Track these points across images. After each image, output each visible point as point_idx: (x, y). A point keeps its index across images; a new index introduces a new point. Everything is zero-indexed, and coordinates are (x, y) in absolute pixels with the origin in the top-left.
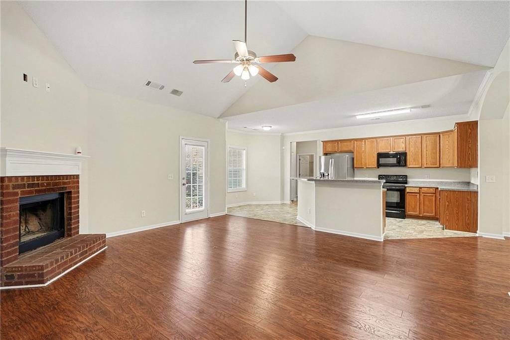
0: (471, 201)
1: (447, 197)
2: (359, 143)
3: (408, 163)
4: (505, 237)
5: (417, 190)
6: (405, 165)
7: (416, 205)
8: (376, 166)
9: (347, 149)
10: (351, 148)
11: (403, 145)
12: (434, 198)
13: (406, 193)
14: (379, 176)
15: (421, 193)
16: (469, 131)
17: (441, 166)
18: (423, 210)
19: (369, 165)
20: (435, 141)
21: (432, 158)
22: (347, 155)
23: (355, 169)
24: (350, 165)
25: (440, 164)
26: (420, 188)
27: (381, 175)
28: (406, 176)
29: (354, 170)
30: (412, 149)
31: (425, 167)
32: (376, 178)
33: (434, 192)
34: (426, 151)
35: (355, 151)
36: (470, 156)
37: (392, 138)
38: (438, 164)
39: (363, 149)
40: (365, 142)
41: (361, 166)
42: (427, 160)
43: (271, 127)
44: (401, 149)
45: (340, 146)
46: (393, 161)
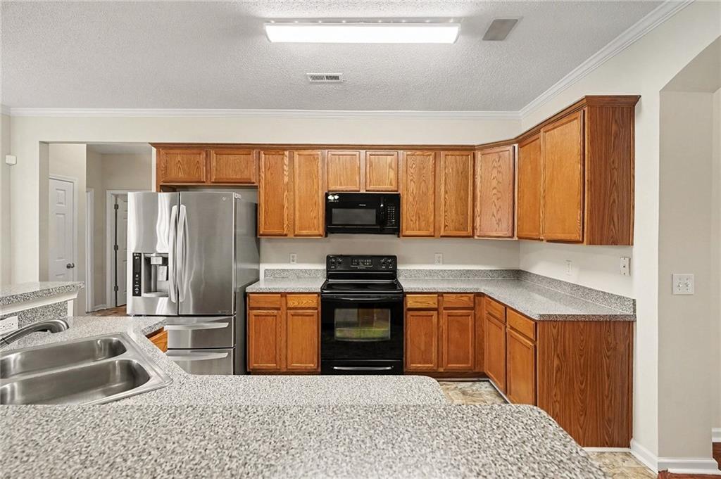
0: (615, 349)
1: (556, 341)
2: (273, 158)
3: (404, 224)
5: (431, 302)
6: (396, 231)
7: (429, 344)
8: (321, 231)
9: (234, 176)
10: (249, 174)
11: (392, 175)
12: (470, 320)
13: (405, 310)
14: (330, 257)
15: (441, 310)
16: (614, 128)
17: (478, 233)
18: (445, 356)
19: (301, 229)
20: (465, 164)
21: (457, 213)
22: (236, 195)
23: (263, 239)
24: (244, 228)
25: (474, 228)
26: (440, 294)
27: (335, 257)
28: (394, 257)
29: (258, 242)
30: (412, 186)
31: (442, 236)
32: (320, 262)
33: (472, 305)
34: (446, 192)
35: (263, 184)
36: (615, 209)
37: (363, 152)
38: (470, 229)
39: (286, 179)
40: (291, 158)
41: (277, 231)
42: (447, 216)
44: (385, 183)
45: (214, 164)
46: (369, 216)
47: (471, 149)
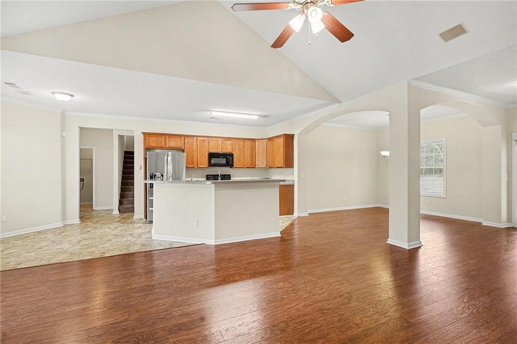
0: (290, 192)
2: (190, 140)
3: (234, 164)
4: (309, 214)
6: (232, 166)
8: (207, 166)
9: (175, 146)
10: (181, 145)
11: (231, 147)
14: (207, 175)
16: (290, 141)
17: (256, 166)
19: (200, 165)
20: (253, 145)
21: (250, 160)
25: (255, 165)
27: (210, 175)
28: (230, 175)
30: (237, 151)
31: (246, 167)
32: (203, 177)
34: (247, 153)
35: (186, 149)
37: (221, 139)
39: (195, 148)
40: (196, 140)
41: (193, 166)
42: (247, 161)
43: (72, 96)
44: (227, 149)
45: (168, 141)
46: (224, 161)
47: (254, 140)
